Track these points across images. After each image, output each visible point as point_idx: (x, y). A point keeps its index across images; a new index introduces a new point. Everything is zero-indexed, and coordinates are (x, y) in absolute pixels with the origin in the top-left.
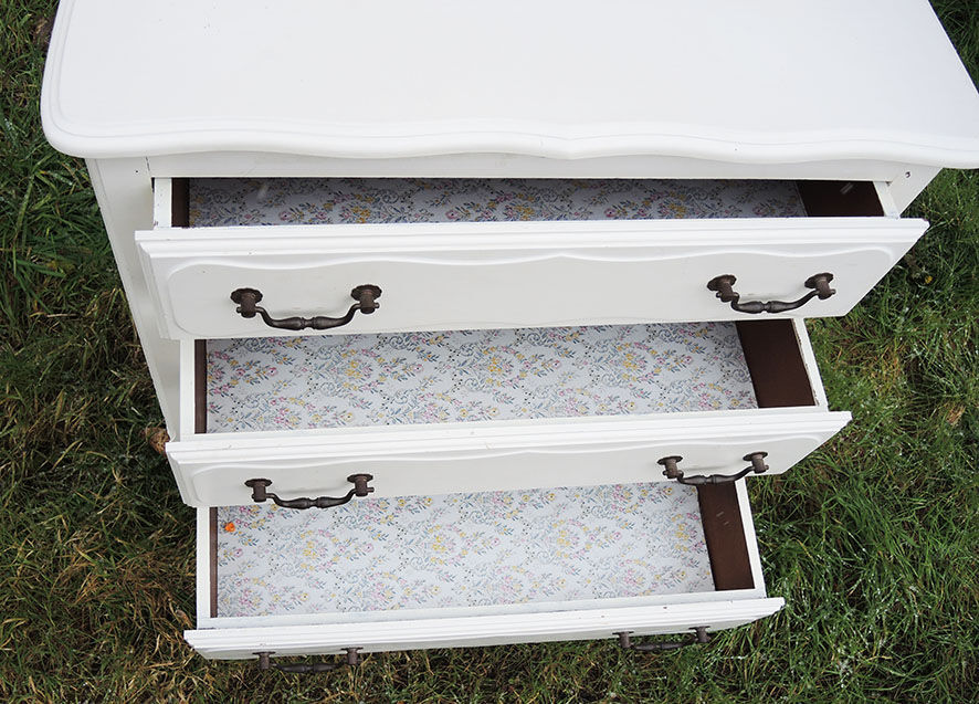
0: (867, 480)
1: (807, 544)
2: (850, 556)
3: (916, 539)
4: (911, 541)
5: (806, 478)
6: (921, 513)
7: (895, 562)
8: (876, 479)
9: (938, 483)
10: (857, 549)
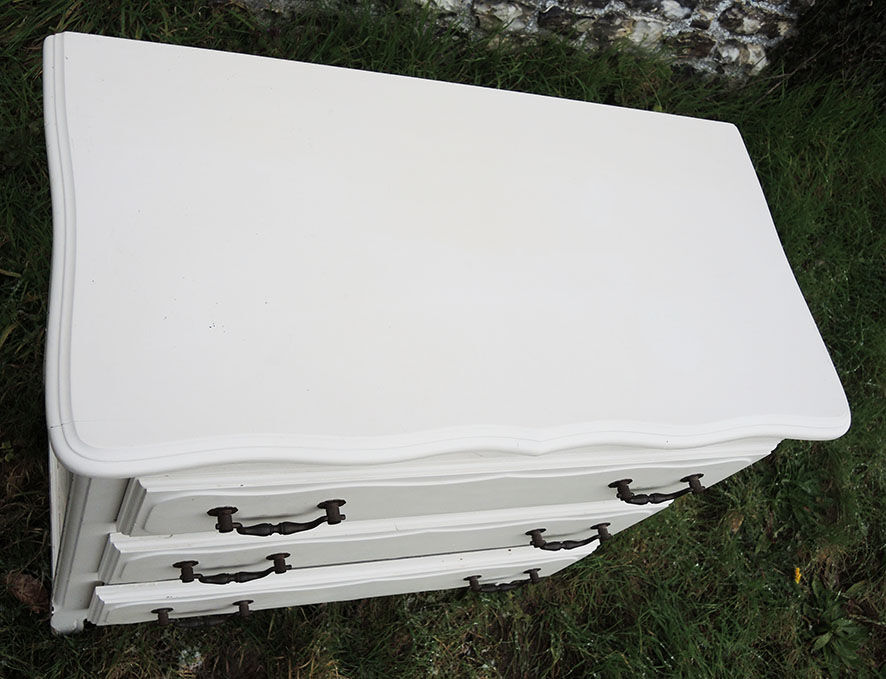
0: (670, 587)
1: (626, 654)
2: (661, 664)
3: (710, 640)
4: (705, 643)
5: (624, 592)
6: (713, 616)
7: (695, 664)
8: (677, 586)
9: (725, 587)
10: (666, 657)
